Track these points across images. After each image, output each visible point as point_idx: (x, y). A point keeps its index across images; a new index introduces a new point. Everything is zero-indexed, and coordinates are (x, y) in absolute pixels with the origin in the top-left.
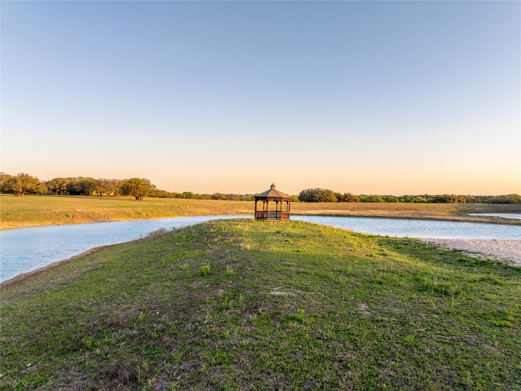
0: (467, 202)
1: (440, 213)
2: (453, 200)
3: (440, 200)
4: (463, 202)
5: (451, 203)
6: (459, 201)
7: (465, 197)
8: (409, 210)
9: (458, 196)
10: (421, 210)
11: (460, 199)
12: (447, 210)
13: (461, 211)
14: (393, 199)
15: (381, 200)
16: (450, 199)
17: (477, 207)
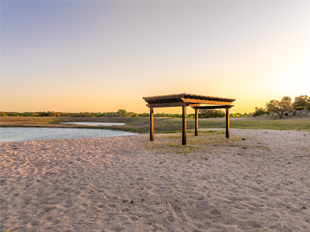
0: (61, 116)
1: (42, 123)
2: (53, 115)
3: (45, 115)
4: (59, 116)
5: (52, 116)
6: (57, 116)
7: (60, 113)
8: (20, 121)
9: (56, 113)
10: (29, 121)
11: (57, 114)
12: (47, 121)
13: (56, 121)
14: (15, 114)
15: (4, 114)
16: (51, 114)
17: (65, 119)
